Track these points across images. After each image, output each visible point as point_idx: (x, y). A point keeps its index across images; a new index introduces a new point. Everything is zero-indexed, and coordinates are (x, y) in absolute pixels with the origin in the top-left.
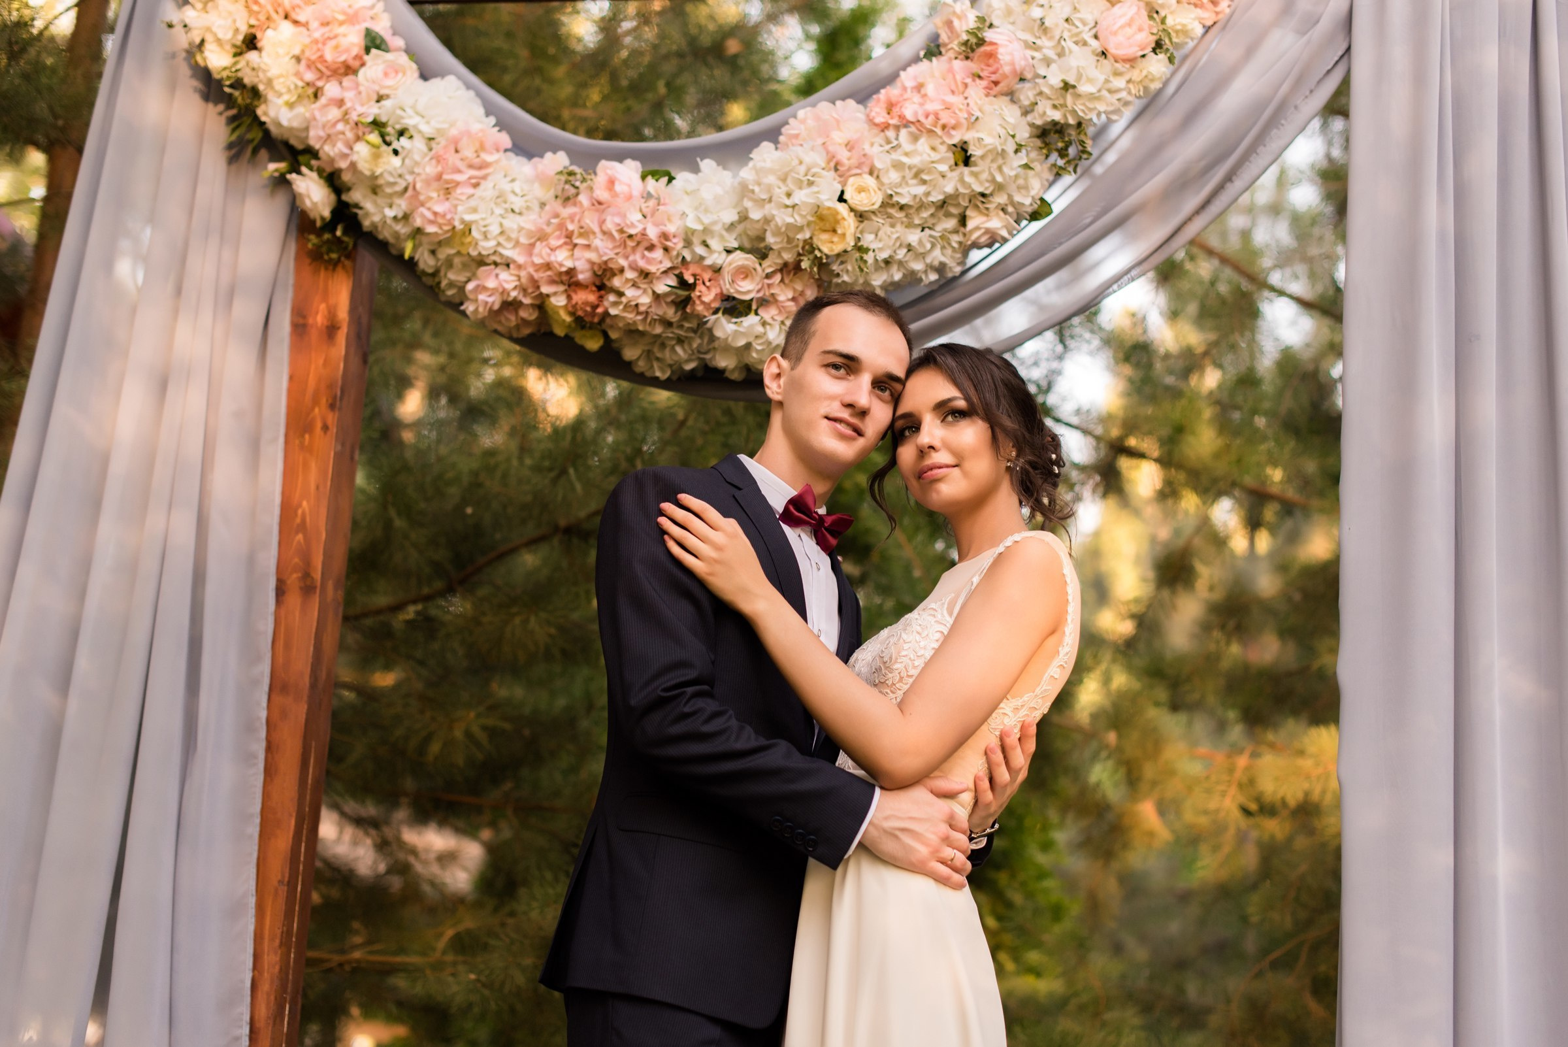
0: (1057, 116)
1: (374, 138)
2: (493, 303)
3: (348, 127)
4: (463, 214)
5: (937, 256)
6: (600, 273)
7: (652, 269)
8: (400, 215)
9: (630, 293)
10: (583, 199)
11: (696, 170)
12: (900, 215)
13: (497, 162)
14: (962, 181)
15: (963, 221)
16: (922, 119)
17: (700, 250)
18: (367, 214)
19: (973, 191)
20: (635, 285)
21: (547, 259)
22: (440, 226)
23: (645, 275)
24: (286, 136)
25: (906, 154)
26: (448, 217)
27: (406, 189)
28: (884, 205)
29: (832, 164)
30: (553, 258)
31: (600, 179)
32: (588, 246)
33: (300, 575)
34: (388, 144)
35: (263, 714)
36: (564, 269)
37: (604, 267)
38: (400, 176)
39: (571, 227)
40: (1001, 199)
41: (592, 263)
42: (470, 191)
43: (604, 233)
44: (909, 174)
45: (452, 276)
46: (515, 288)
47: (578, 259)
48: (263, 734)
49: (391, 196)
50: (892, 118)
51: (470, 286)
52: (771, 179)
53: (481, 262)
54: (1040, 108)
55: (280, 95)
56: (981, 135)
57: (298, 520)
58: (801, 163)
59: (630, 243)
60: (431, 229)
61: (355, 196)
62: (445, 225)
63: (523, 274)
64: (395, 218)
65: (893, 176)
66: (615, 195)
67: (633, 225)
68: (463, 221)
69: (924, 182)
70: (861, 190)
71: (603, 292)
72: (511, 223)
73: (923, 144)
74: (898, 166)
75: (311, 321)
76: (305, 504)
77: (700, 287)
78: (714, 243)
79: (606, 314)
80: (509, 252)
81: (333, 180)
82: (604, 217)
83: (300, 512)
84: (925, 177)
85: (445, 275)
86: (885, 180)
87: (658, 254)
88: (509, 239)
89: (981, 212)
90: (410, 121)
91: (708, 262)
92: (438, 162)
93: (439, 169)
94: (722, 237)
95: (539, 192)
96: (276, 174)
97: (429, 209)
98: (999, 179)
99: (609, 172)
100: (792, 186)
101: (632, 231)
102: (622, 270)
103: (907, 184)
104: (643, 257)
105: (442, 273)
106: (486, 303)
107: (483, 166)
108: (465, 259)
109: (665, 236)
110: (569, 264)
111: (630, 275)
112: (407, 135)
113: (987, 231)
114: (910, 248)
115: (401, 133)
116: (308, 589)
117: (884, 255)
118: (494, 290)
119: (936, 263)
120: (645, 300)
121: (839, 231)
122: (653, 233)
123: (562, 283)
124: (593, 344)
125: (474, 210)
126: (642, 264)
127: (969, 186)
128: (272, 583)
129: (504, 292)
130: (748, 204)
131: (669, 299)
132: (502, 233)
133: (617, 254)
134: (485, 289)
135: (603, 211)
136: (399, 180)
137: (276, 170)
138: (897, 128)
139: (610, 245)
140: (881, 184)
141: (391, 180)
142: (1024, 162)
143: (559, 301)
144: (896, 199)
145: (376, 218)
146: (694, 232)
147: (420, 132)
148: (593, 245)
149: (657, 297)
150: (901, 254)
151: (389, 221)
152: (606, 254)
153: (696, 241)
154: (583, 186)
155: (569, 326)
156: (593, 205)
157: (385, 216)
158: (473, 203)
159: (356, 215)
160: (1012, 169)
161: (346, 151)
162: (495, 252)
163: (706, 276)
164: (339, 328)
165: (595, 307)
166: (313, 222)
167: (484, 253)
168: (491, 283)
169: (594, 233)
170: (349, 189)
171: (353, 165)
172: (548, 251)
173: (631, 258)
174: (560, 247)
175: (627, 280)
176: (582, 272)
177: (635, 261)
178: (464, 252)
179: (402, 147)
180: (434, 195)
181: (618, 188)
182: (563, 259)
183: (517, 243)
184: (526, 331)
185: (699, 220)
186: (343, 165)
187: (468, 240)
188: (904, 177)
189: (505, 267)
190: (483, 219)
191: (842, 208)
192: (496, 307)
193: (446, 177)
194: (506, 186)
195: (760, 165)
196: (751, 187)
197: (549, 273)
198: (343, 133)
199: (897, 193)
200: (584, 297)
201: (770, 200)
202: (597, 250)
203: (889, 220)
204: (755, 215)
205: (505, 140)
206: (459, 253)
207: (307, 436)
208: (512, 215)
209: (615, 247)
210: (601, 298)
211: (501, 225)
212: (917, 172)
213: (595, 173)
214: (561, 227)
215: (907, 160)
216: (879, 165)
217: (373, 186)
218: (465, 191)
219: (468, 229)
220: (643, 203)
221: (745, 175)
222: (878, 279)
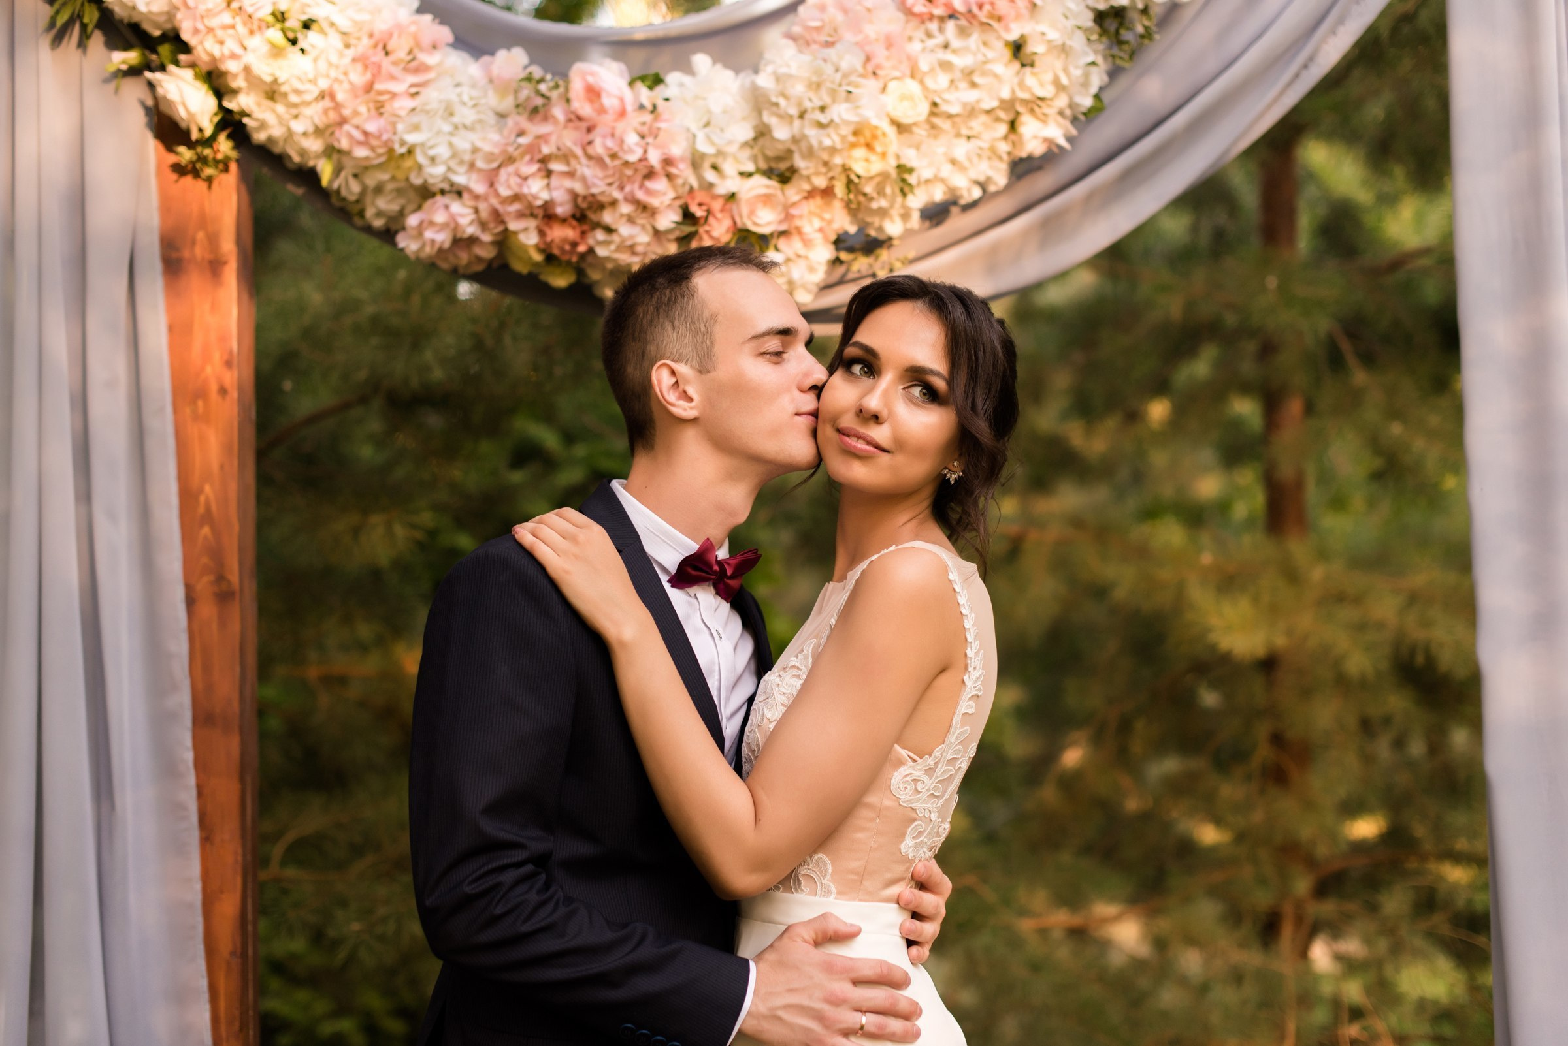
1: (275, 35)
2: (443, 242)
3: (238, 19)
4: (406, 136)
5: (984, 171)
6: (584, 205)
7: (654, 202)
8: (311, 129)
9: (625, 230)
10: (558, 112)
11: (688, 70)
12: (947, 125)
13: (440, 64)
14: (1021, 84)
15: (1013, 125)
16: (974, 9)
17: (710, 176)
18: (263, 125)
19: (1033, 94)
20: (630, 220)
21: (516, 189)
22: (373, 149)
23: (644, 208)
24: (136, 19)
25: (954, 52)
26: (385, 137)
27: (322, 96)
28: (929, 115)
29: (870, 68)
30: (525, 190)
31: (577, 86)
32: (571, 174)
33: (211, 578)
34: (294, 42)
35: (189, 756)
36: (539, 203)
37: (590, 199)
38: (313, 82)
39: (546, 150)
40: (1058, 100)
41: (574, 196)
42: (409, 103)
43: (589, 157)
44: (958, 75)
45: (382, 203)
46: (472, 223)
47: (557, 188)
48: (191, 780)
49: (295, 106)
50: (937, 7)
51: (412, 220)
52: (799, 89)
53: (425, 193)
56: (1041, 28)
57: (201, 509)
58: (837, 70)
59: (629, 172)
60: (361, 152)
61: (244, 102)
62: (380, 147)
63: (483, 207)
64: (305, 134)
65: (941, 81)
66: (602, 110)
67: (631, 151)
68: (403, 143)
69: (974, 85)
70: (903, 98)
71: (585, 227)
72: (463, 143)
73: (974, 40)
74: (946, 66)
75: (186, 254)
76: (207, 488)
77: (711, 220)
78: (729, 168)
79: (591, 251)
80: (460, 179)
81: (214, 80)
82: (591, 137)
83: (202, 499)
84: (977, 79)
85: (373, 204)
86: (930, 83)
87: (659, 185)
88: (461, 162)
89: (1037, 118)
90: (318, 11)
91: (719, 189)
92: (366, 67)
93: (368, 76)
94: (736, 159)
95: (493, 100)
96: (124, 67)
97: (357, 127)
98: (1064, 80)
99: (590, 79)
100: (827, 99)
101: (632, 158)
102: (614, 203)
103: (957, 88)
104: (642, 186)
105: (368, 199)
106: (433, 242)
107: (422, 68)
108: (402, 184)
109: (668, 162)
110: (545, 196)
111: (626, 209)
112: (314, 27)
113: (1046, 140)
114: (953, 162)
115: (307, 25)
116: (224, 596)
117: (923, 176)
118: (444, 226)
119: (982, 178)
120: (643, 238)
121: (879, 148)
122: (654, 158)
123: (533, 215)
124: (560, 281)
125: (416, 128)
126: (641, 195)
127: (1029, 89)
128: (179, 593)
129: (456, 227)
130: (769, 119)
131: (673, 236)
132: (454, 155)
133: (610, 184)
134: (432, 223)
135: (589, 130)
136: (308, 86)
137: (124, 62)
138: (942, 19)
139: (600, 173)
140: (925, 90)
141: (300, 87)
142: (1091, 58)
143: (528, 237)
144: (944, 108)
145: (277, 132)
146: (703, 156)
147: (332, 24)
148: (579, 172)
149: (657, 233)
150: (946, 171)
151: (296, 138)
152: (595, 185)
153: (706, 165)
154: (554, 95)
155: (536, 264)
156: (570, 120)
157: (289, 129)
158: (415, 119)
159: (244, 126)
160: (1076, 67)
161: (238, 50)
162: (446, 179)
163: (717, 205)
164: (225, 263)
165: (574, 245)
166: (187, 133)
167: (431, 181)
168: (440, 217)
169: (576, 157)
170: (235, 92)
171: (247, 70)
172: (518, 180)
173: (628, 189)
174: (533, 175)
175: (622, 215)
176: (561, 204)
177: (632, 193)
178: (400, 175)
179: (313, 46)
180: (363, 109)
181: (608, 102)
182: (537, 189)
183: (472, 166)
184: (479, 268)
185: (708, 138)
186: (231, 66)
187: (408, 163)
188: (952, 81)
189: (455, 196)
190: (428, 140)
191: (883, 124)
192: (447, 245)
193: (378, 86)
194: (452, 95)
195: (783, 70)
196: (774, 99)
197: (515, 207)
198: (233, 27)
199: (945, 100)
200: (560, 234)
201: (802, 116)
202: (584, 179)
203: (933, 132)
204: (782, 133)
205: (445, 34)
206: (393, 178)
207: (200, 403)
208: (463, 132)
209: (606, 177)
210: (583, 234)
211: (451, 145)
212: (968, 74)
213: (565, 76)
214: (531, 149)
215: (960, 61)
216: (924, 66)
217: (272, 93)
218: (403, 105)
219: (410, 152)
220: (636, 119)
221: (764, 81)
222: (917, 201)
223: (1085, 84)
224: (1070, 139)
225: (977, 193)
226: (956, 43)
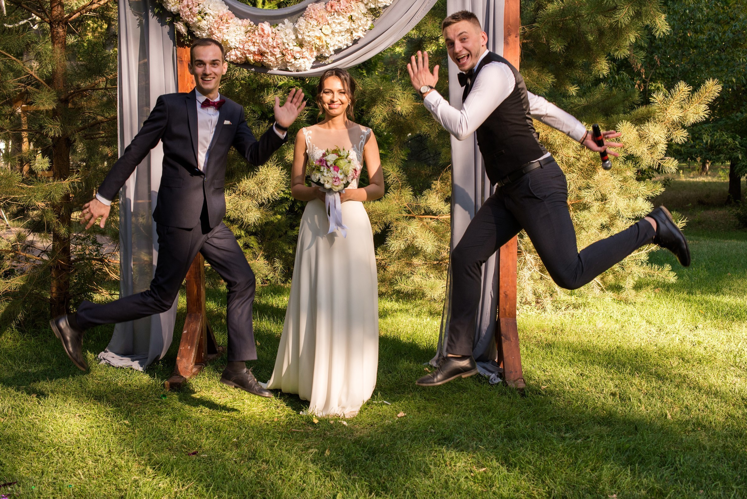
0: (373, 6)
1: (199, 16)
4: (226, 37)
5: (346, 42)
6: (261, 52)
7: (276, 52)
9: (269, 57)
10: (256, 33)
11: (283, 23)
12: (336, 34)
13: (233, 22)
14: (352, 25)
15: (352, 33)
16: (340, 11)
17: (287, 46)
18: (197, 34)
19: (355, 27)
20: (271, 56)
21: (248, 48)
23: (274, 54)
24: (170, 11)
25: (337, 19)
27: (209, 29)
28: (332, 32)
29: (319, 23)
30: (250, 48)
31: (260, 26)
32: (259, 46)
34: (203, 18)
36: (252, 51)
37: (263, 51)
38: (207, 26)
39: (254, 40)
40: (361, 28)
41: (259, 50)
42: (227, 30)
43: (262, 43)
44: (337, 24)
46: (240, 55)
47: (256, 48)
49: (203, 31)
50: (333, 10)
52: (304, 28)
53: (231, 48)
54: (369, 4)
55: (170, 3)
56: (355, 13)
58: (311, 24)
61: (193, 29)
63: (242, 52)
65: (334, 25)
66: (265, 33)
68: (225, 39)
69: (341, 26)
70: (326, 29)
71: (262, 56)
72: (238, 38)
73: (341, 17)
74: (335, 22)
75: (183, 59)
77: (287, 55)
78: (290, 44)
79: (263, 61)
80: (237, 46)
81: (187, 25)
82: (262, 39)
87: (277, 49)
89: (356, 32)
90: (208, 11)
91: (289, 49)
92: (217, 23)
93: (218, 25)
94: (292, 43)
95: (243, 29)
96: (169, 21)
97: (216, 35)
98: (360, 25)
99: (262, 26)
100: (309, 30)
101: (271, 44)
102: (267, 53)
103: (337, 27)
104: (273, 49)
106: (233, 58)
107: (229, 23)
109: (278, 44)
110: (254, 50)
111: (269, 53)
113: (359, 36)
114: (339, 41)
115: (206, 14)
117: (332, 44)
118: (234, 55)
119: (346, 44)
120: (274, 59)
121: (321, 40)
122: (275, 44)
123: (251, 54)
124: (258, 65)
125: (228, 36)
126: (273, 51)
129: (237, 55)
130: (298, 34)
131: (280, 59)
132: (236, 41)
133: (267, 49)
134: (232, 54)
135: (262, 37)
138: (334, 12)
140: (331, 27)
141: (204, 27)
143: (251, 58)
144: (335, 31)
146: (285, 42)
147: (211, 14)
149: (277, 59)
150: (337, 43)
152: (263, 48)
153: (286, 44)
154: (256, 29)
155: (254, 63)
156: (259, 35)
158: (228, 34)
159: (194, 34)
161: (192, 20)
162: (234, 46)
163: (289, 52)
165: (261, 60)
166: (182, 35)
167: (231, 46)
168: (234, 53)
169: (260, 43)
170: (191, 27)
171: (193, 23)
172: (249, 46)
173: (270, 50)
174: (251, 46)
175: (269, 55)
176: (257, 52)
179: (207, 19)
180: (217, 32)
183: (239, 43)
184: (242, 63)
185: (286, 39)
186: (190, 22)
187: (227, 43)
189: (236, 49)
190: (231, 38)
191: (322, 35)
192: (236, 59)
193: (220, 28)
194: (235, 28)
195: (300, 23)
196: (298, 29)
197: (248, 52)
198: (190, 15)
199: (335, 29)
200: (257, 57)
201: (304, 34)
202: (261, 47)
204: (301, 37)
208: (238, 36)
209: (265, 47)
210: (262, 58)
211: (235, 39)
212: (340, 24)
213: (257, 25)
214: (252, 40)
215: (337, 21)
216: (330, 22)
217: (199, 28)
218: (225, 31)
219: (227, 40)
220: (271, 35)
221: (297, 26)
222: (331, 49)
223: (366, 25)
224: (364, 35)
225: (345, 47)
226: (337, 17)
